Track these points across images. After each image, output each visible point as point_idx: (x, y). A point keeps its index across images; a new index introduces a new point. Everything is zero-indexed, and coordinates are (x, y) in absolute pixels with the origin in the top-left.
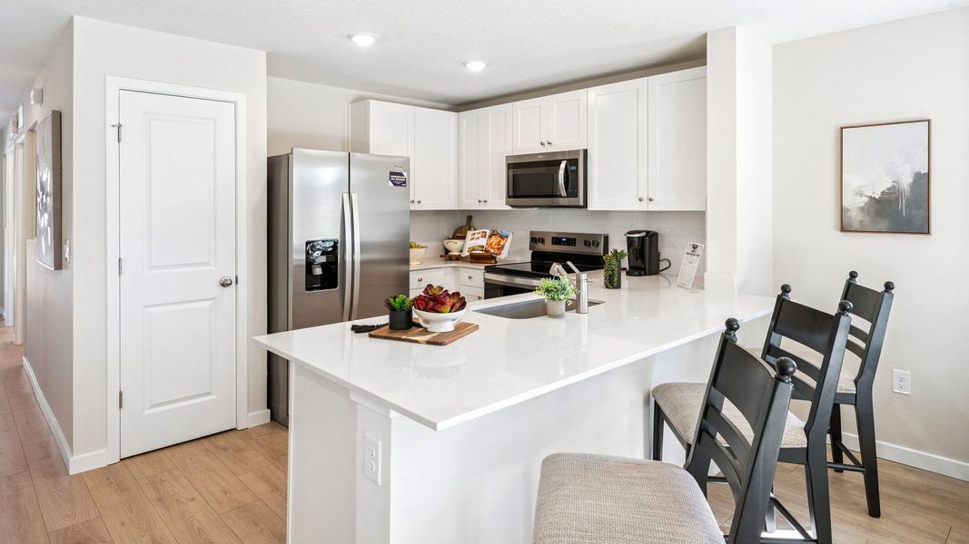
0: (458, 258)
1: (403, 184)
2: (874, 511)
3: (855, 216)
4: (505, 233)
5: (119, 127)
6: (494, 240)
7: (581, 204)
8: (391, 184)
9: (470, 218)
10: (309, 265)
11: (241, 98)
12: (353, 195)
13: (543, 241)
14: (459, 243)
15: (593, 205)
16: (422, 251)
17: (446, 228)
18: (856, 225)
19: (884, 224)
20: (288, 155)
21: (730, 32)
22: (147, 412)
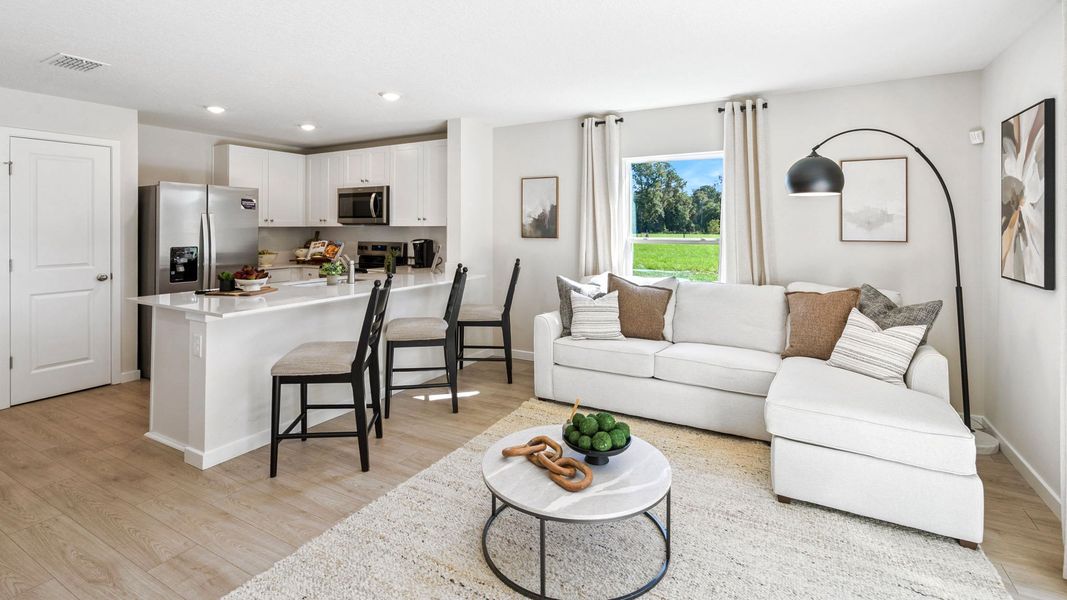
0: (304, 262)
1: (253, 207)
2: (510, 382)
3: (528, 228)
4: (339, 243)
5: (10, 163)
6: (330, 248)
7: (385, 222)
8: (243, 208)
9: (317, 233)
10: (173, 265)
11: (116, 144)
12: (211, 216)
13: (366, 248)
14: (305, 251)
15: (393, 223)
16: (272, 257)
17: (299, 239)
18: (528, 234)
19: (539, 233)
20: (155, 186)
21: (458, 121)
22: (34, 372)
